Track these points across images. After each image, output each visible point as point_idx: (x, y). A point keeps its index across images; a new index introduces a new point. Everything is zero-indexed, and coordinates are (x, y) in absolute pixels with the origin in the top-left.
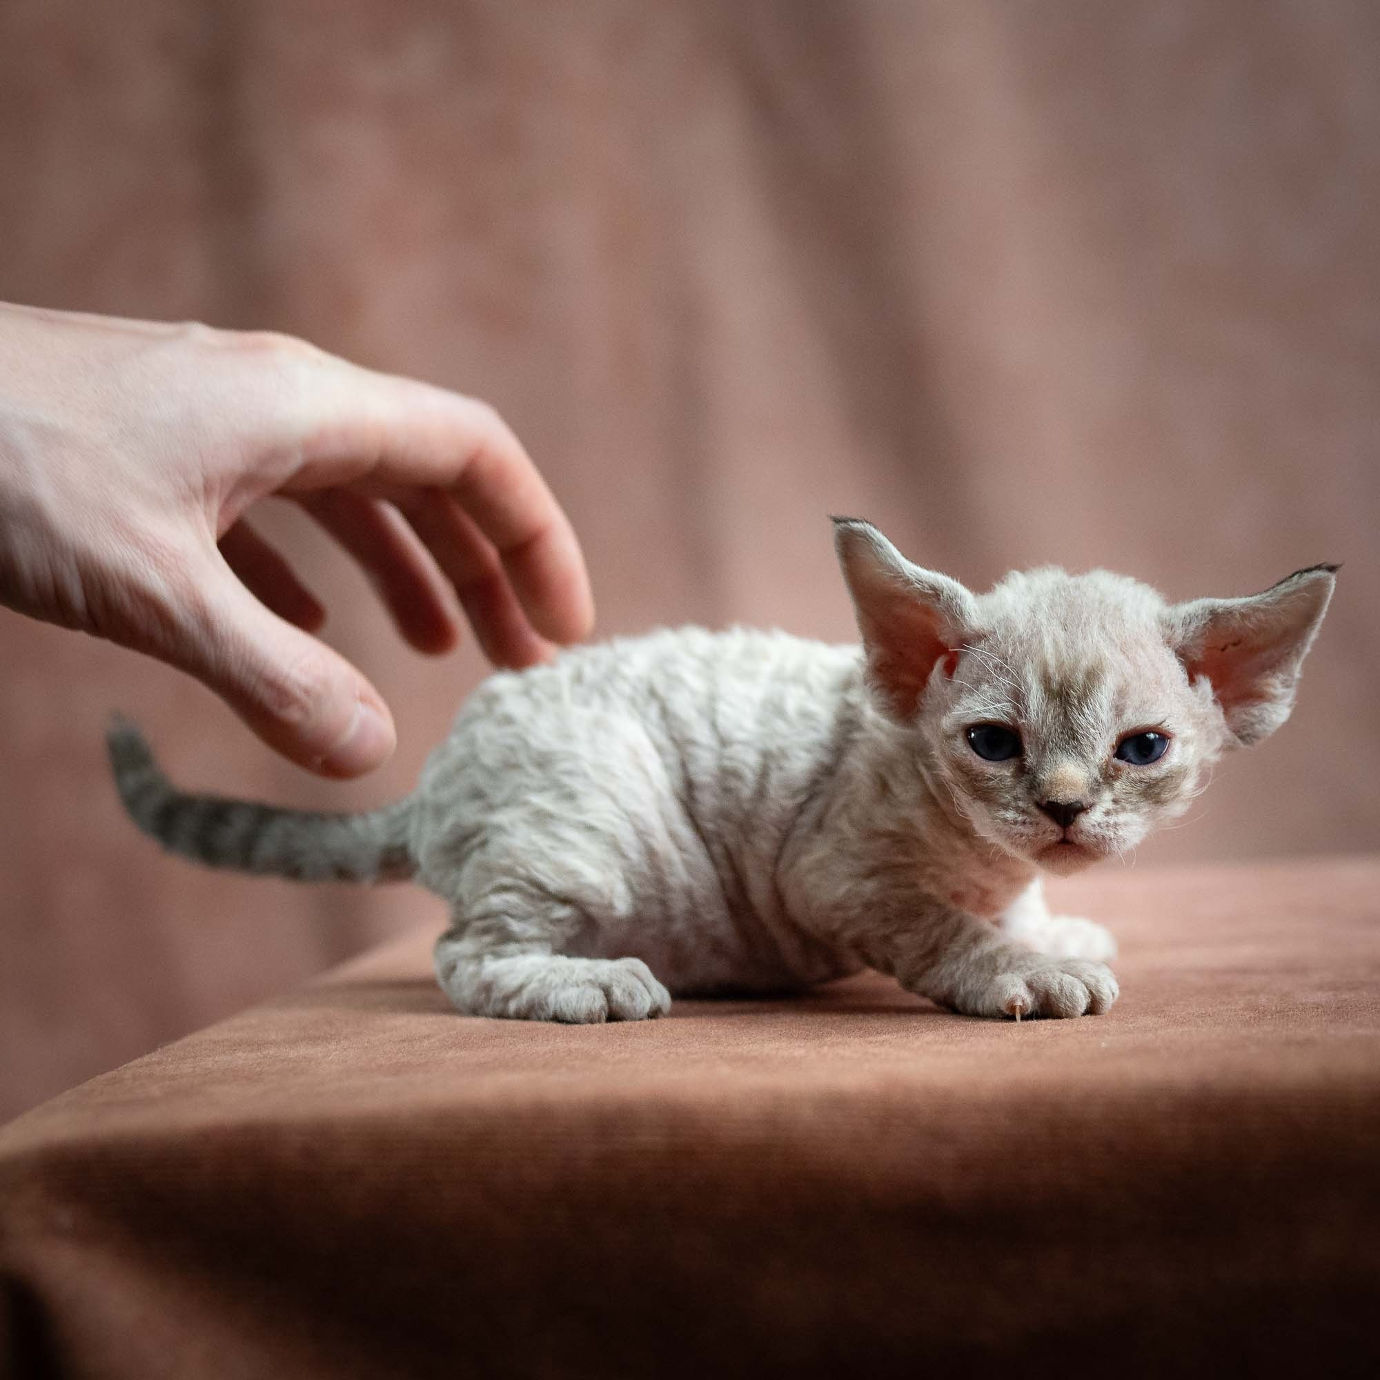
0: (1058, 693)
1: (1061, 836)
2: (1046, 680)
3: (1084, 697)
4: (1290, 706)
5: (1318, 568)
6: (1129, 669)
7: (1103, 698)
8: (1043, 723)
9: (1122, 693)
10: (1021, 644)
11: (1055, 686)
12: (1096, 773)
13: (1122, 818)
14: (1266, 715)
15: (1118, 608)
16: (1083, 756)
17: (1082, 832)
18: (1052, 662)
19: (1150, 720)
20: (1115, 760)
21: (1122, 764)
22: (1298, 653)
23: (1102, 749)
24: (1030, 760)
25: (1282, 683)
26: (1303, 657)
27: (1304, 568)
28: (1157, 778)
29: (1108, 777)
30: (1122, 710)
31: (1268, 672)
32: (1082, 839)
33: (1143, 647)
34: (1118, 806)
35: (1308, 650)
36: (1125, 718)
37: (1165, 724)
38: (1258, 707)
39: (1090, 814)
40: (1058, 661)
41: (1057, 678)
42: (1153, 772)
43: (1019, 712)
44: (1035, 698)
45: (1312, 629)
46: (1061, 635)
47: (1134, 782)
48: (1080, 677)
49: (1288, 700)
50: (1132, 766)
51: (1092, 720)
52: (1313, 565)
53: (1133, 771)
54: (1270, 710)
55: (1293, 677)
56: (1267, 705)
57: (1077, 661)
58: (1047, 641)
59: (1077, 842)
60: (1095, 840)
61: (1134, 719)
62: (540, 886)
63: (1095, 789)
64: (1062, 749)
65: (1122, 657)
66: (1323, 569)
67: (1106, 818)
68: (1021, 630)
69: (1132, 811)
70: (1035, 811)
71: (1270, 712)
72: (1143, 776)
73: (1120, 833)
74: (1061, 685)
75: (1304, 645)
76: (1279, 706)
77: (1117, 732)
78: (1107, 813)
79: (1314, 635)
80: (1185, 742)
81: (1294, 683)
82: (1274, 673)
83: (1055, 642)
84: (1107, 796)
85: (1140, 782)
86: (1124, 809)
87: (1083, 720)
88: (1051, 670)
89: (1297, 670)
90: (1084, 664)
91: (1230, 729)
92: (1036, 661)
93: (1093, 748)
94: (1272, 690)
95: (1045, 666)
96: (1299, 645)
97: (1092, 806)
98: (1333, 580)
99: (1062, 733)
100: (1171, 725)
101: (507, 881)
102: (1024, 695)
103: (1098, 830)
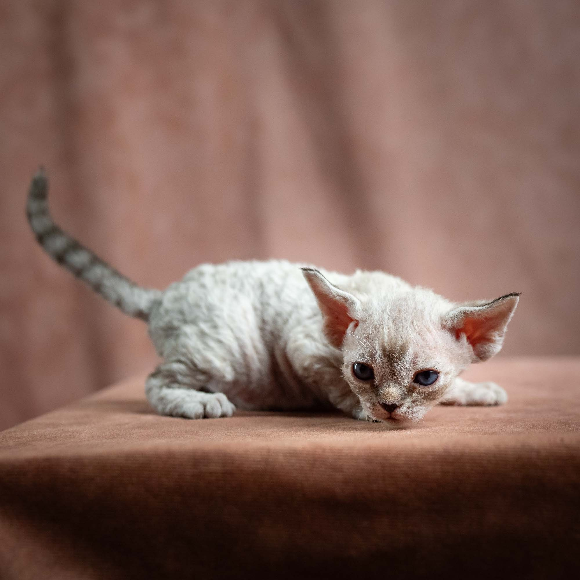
0: (388, 355)
1: (389, 416)
2: (384, 349)
3: (399, 358)
4: (502, 344)
5: (511, 295)
6: (421, 342)
7: (408, 357)
8: (382, 367)
9: (416, 355)
10: (375, 328)
11: (387, 353)
12: (404, 390)
13: (415, 409)
14: (491, 349)
15: (422, 312)
16: (399, 383)
17: (398, 415)
18: (386, 339)
19: (429, 365)
20: (413, 384)
21: (417, 385)
22: (505, 322)
23: (407, 380)
24: (377, 382)
25: (498, 335)
26: (507, 323)
27: (504, 295)
28: (432, 391)
29: (410, 390)
30: (416, 363)
31: (492, 330)
32: (397, 418)
33: (430, 332)
34: (414, 404)
35: (510, 320)
36: (417, 366)
37: (435, 368)
38: (487, 345)
39: (401, 408)
40: (389, 339)
41: (388, 348)
42: (430, 389)
43: (372, 361)
44: (379, 357)
45: (511, 313)
46: (392, 326)
47: (421, 394)
48: (398, 349)
49: (501, 342)
50: (421, 386)
51: (402, 368)
52: (508, 294)
53: (421, 389)
54: (493, 347)
55: (503, 332)
56: (492, 345)
57: (397, 340)
58: (385, 329)
59: (395, 418)
60: (404, 418)
61: (422, 365)
62: (195, 365)
63: (404, 397)
64: (390, 379)
65: (419, 337)
66: (513, 295)
67: (408, 410)
68: (376, 322)
69: (420, 405)
70: (378, 405)
71: (492, 348)
72: (426, 391)
73: (415, 415)
74: (389, 351)
75: (507, 319)
76: (497, 345)
77: (414, 372)
78: (409, 408)
79: (512, 315)
80: (447, 374)
81: (504, 334)
82: (495, 330)
83: (389, 330)
84: (409, 401)
85: (425, 393)
86: (417, 405)
87: (398, 367)
88: (386, 344)
89: (505, 329)
90: (400, 342)
91: (475, 354)
92: (380, 338)
93: (403, 379)
94: (494, 338)
95: (383, 341)
96: (505, 319)
97: (402, 405)
98: (518, 298)
99: (390, 372)
100: (438, 368)
101: (183, 359)
102: (374, 354)
103: (405, 415)
